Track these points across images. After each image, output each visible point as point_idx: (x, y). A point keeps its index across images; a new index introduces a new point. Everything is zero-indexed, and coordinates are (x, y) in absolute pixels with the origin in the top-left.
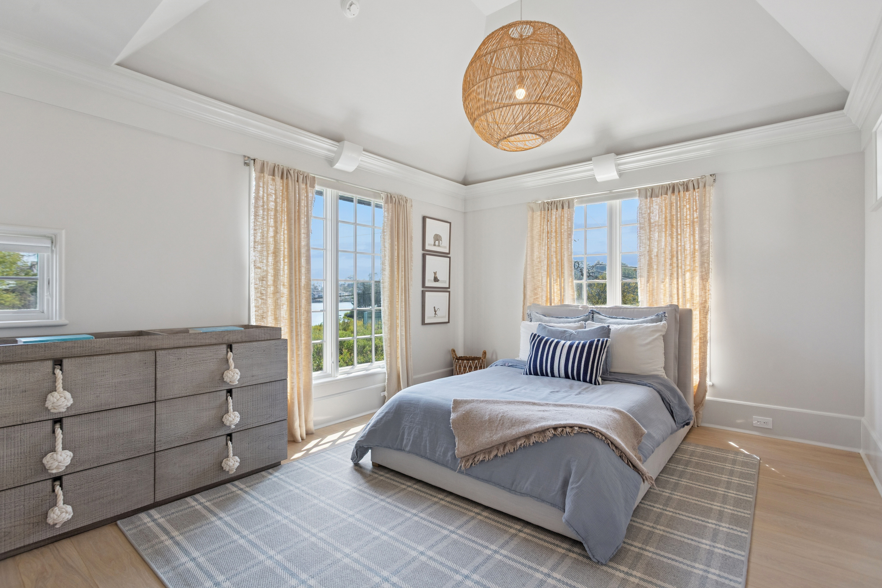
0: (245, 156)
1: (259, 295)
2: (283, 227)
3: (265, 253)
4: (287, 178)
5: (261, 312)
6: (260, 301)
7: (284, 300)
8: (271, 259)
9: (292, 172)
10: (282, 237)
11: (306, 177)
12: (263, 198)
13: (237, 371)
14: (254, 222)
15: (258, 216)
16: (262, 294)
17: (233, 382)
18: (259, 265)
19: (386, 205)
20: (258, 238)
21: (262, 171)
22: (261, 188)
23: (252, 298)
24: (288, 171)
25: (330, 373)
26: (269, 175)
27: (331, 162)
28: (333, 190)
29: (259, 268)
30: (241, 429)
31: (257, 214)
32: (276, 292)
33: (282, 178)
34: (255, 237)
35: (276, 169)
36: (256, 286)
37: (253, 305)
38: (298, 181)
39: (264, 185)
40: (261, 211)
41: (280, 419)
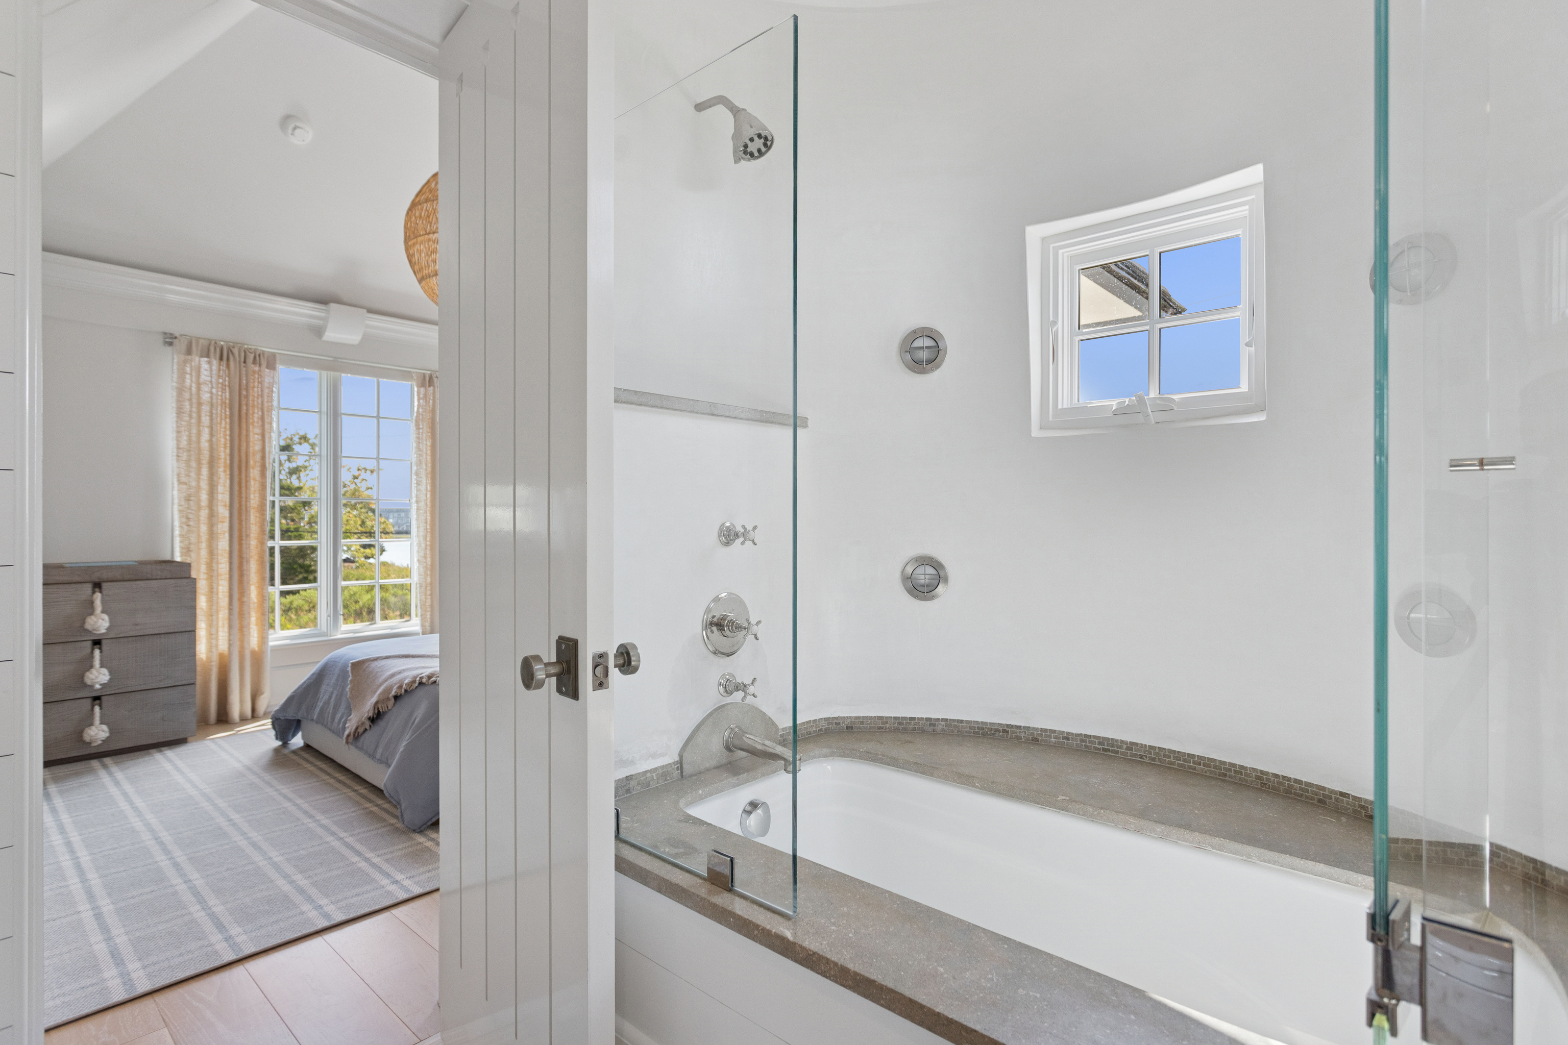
0: (165, 333)
1: (184, 520)
2: (223, 425)
3: (194, 464)
4: (228, 359)
5: (186, 542)
6: (186, 527)
7: (223, 527)
8: (205, 471)
9: (236, 351)
10: (223, 440)
11: (259, 355)
12: (191, 389)
13: (106, 617)
14: (177, 422)
15: (184, 413)
16: (188, 519)
17: (99, 630)
18: (184, 479)
19: (422, 390)
20: (184, 443)
21: (189, 352)
22: (188, 376)
23: (177, 523)
24: (230, 351)
25: (325, 631)
26: (201, 356)
27: (318, 331)
28: (329, 372)
29: (185, 483)
30: (117, 692)
31: (182, 411)
32: (212, 515)
33: (221, 358)
34: (178, 440)
35: (212, 349)
36: (180, 508)
37: (177, 532)
38: (245, 362)
39: (191, 370)
40: (188, 407)
41: (183, 683)
